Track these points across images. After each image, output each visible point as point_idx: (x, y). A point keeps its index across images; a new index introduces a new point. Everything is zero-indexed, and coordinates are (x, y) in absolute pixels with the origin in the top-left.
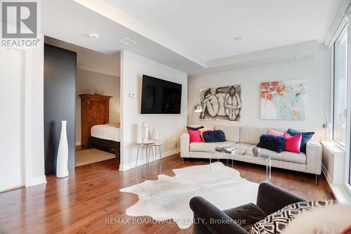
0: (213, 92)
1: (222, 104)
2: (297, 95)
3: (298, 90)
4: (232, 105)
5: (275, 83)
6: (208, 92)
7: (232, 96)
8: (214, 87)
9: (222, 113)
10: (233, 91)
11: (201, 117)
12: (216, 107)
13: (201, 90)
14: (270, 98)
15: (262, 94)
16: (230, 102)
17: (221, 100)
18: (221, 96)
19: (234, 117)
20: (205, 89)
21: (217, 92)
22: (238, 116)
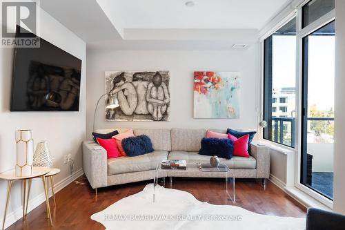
0: (129, 78)
1: (142, 97)
2: (232, 89)
3: (232, 83)
4: (157, 98)
5: (210, 74)
6: (120, 77)
7: (157, 85)
8: (130, 70)
9: (142, 109)
10: (158, 79)
11: (108, 117)
12: (133, 101)
13: (108, 74)
14: (204, 91)
15: (196, 87)
16: (154, 94)
17: (141, 92)
18: (141, 85)
19: (160, 115)
20: (116, 72)
21: (135, 78)
22: (165, 114)
